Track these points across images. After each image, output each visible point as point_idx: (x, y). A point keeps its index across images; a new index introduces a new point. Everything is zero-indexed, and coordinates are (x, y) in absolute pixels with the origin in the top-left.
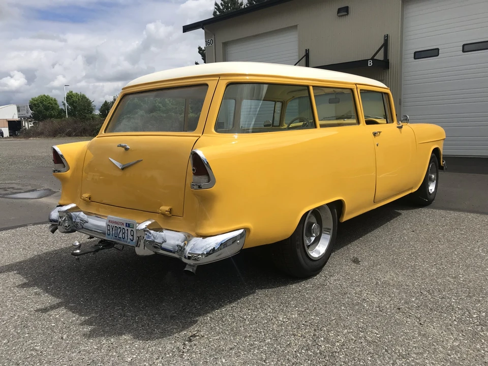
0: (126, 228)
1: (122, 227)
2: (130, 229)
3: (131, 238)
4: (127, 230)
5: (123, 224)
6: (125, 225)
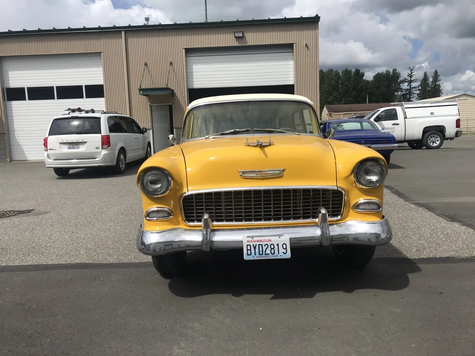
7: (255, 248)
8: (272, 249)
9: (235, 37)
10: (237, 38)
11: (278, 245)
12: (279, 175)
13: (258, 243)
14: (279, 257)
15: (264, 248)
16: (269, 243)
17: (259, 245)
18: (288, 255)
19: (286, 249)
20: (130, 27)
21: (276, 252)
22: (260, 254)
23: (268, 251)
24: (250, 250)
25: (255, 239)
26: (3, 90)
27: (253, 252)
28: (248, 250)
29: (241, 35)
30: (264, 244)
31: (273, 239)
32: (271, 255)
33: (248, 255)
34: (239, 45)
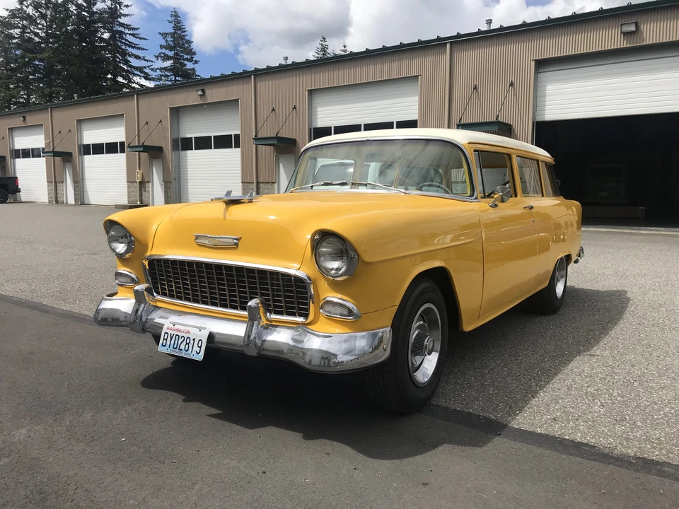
7: (171, 338)
8: (187, 344)
9: (621, 33)
10: (625, 34)
11: (194, 340)
12: (234, 246)
13: (176, 333)
14: (191, 357)
15: (181, 340)
16: (186, 335)
17: (177, 335)
18: (200, 357)
19: (200, 347)
20: (459, 36)
21: (190, 349)
22: (174, 348)
23: (182, 347)
24: (166, 340)
25: (176, 327)
26: (310, 130)
27: (168, 343)
28: (164, 339)
29: (633, 28)
30: (181, 334)
31: (192, 330)
32: (184, 351)
33: (163, 345)
34: (628, 45)
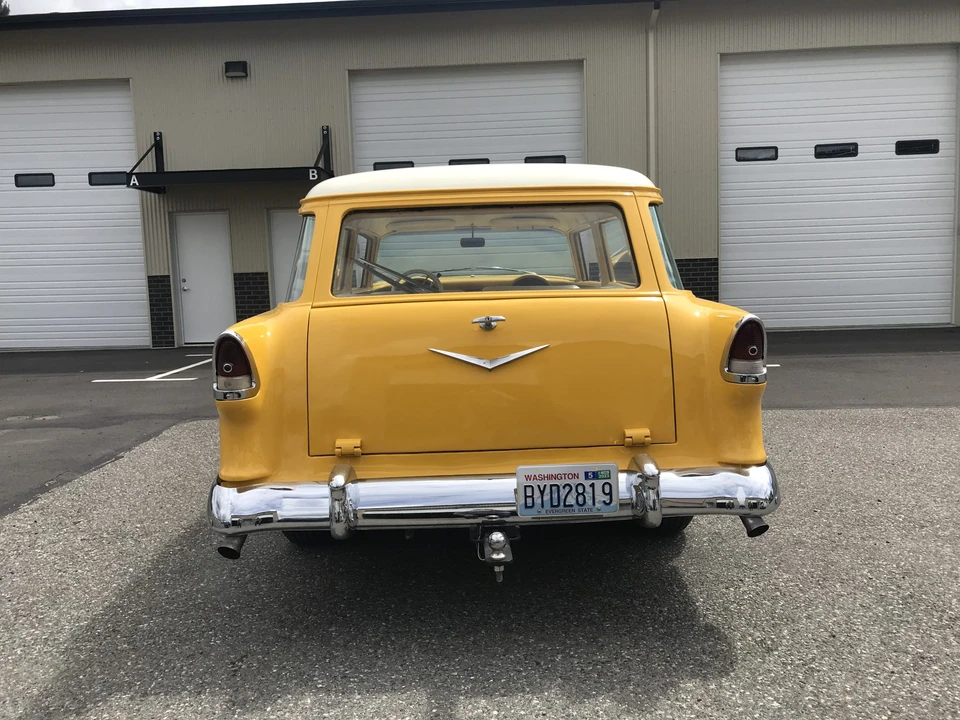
0: (587, 483)
1: (573, 482)
2: (599, 484)
3: (607, 499)
4: (592, 485)
5: (576, 476)
6: (582, 476)
